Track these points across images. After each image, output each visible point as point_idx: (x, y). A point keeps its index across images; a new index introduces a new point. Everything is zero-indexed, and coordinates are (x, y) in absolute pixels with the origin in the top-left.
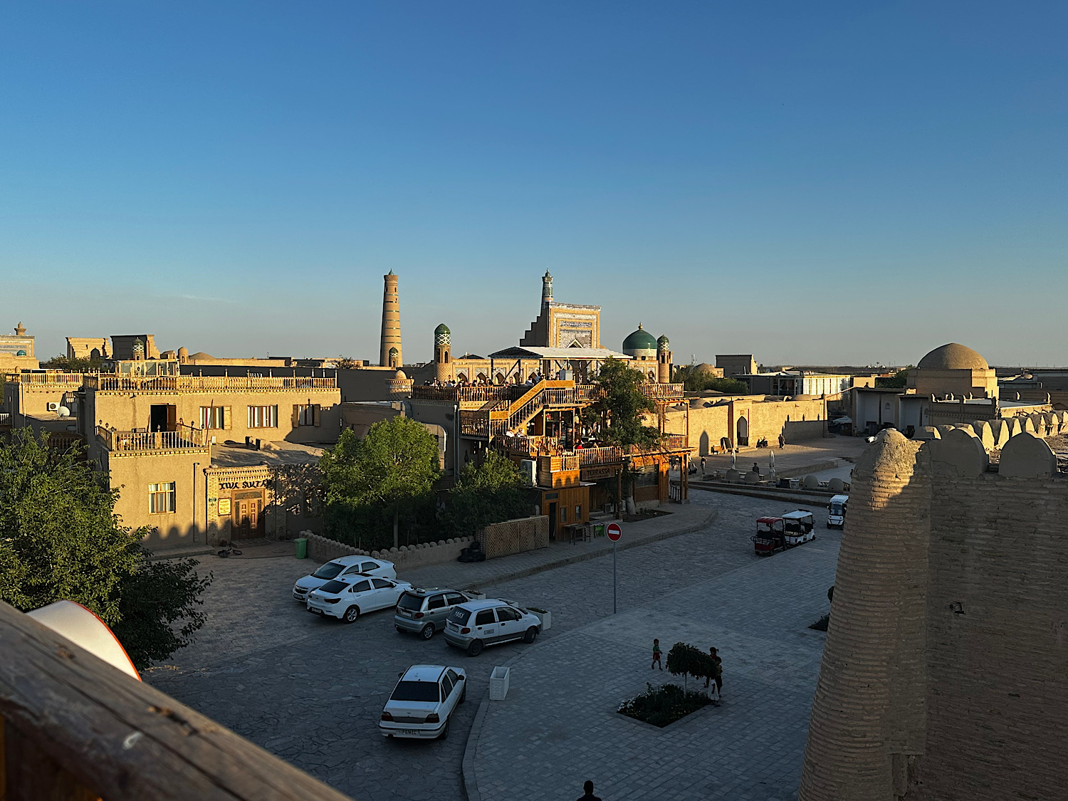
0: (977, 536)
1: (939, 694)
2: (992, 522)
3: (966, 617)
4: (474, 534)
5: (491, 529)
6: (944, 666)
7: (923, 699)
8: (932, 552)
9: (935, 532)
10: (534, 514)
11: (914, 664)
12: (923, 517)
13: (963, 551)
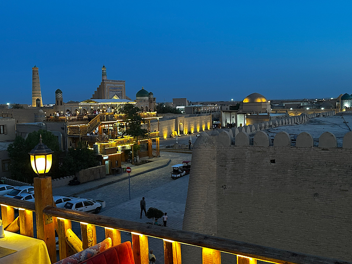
0: (229, 164)
1: (220, 214)
2: (233, 159)
3: (227, 189)
4: (75, 174)
5: (82, 172)
6: (221, 205)
7: (216, 216)
8: (217, 170)
9: (218, 164)
10: (99, 165)
11: (213, 205)
12: (214, 159)
13: (226, 169)
